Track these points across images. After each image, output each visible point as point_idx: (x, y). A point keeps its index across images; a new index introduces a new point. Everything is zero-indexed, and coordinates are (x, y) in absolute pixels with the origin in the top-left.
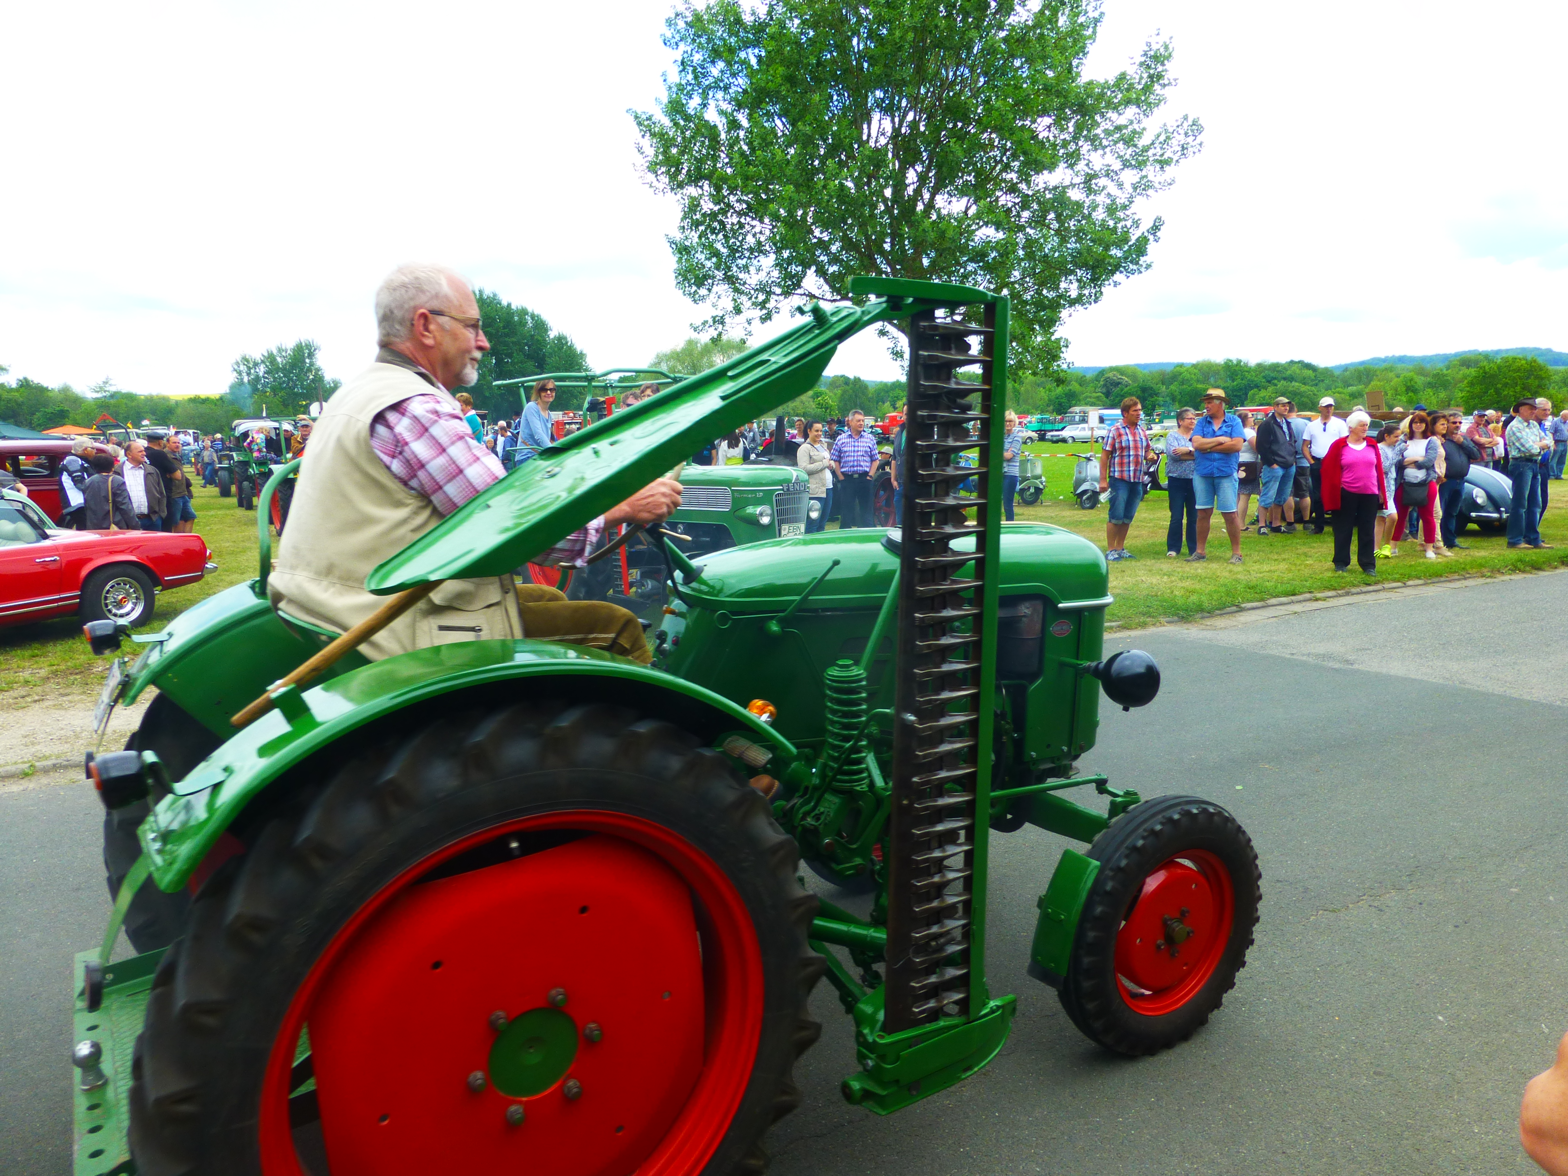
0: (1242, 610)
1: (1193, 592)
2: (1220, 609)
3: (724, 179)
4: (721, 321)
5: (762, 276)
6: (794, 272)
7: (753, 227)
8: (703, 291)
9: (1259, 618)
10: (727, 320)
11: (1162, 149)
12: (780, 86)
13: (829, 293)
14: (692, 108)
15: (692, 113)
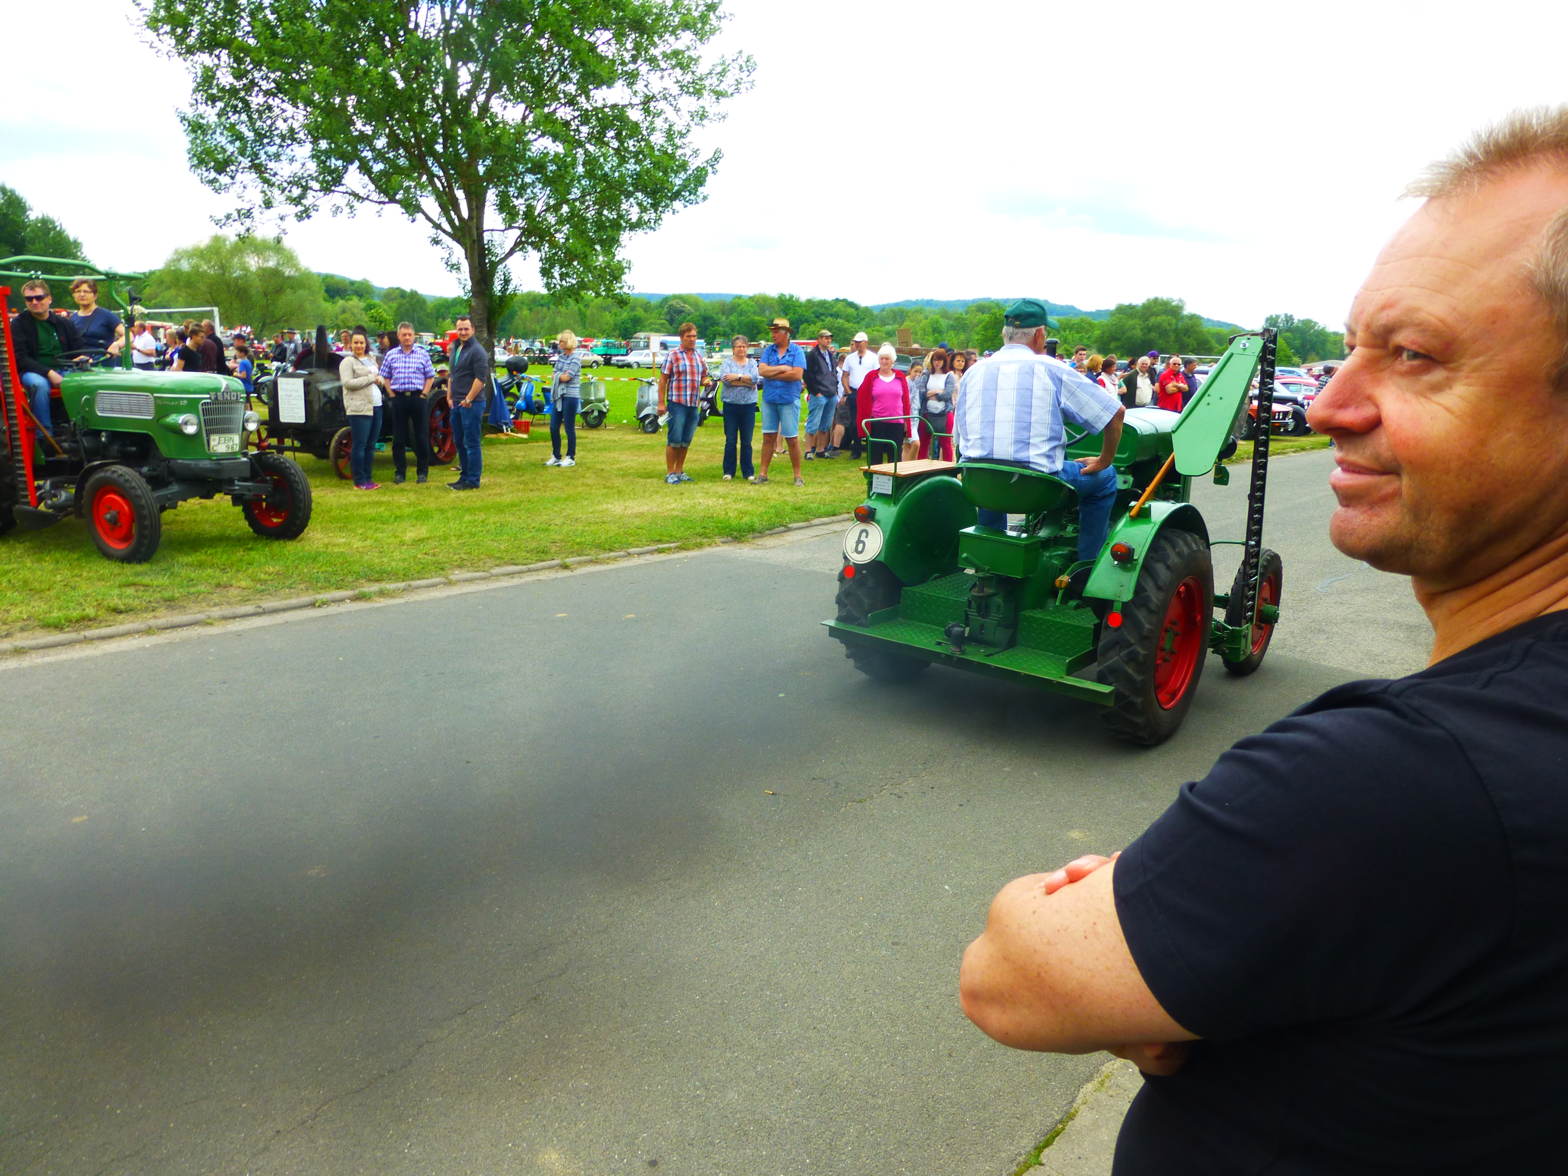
0: (789, 530)
1: (746, 513)
2: (769, 529)
3: (247, 50)
4: (248, 214)
5: (296, 167)
6: (333, 167)
7: (284, 111)
8: (224, 179)
9: (804, 537)
10: (256, 213)
11: (719, 81)
13: (375, 194)
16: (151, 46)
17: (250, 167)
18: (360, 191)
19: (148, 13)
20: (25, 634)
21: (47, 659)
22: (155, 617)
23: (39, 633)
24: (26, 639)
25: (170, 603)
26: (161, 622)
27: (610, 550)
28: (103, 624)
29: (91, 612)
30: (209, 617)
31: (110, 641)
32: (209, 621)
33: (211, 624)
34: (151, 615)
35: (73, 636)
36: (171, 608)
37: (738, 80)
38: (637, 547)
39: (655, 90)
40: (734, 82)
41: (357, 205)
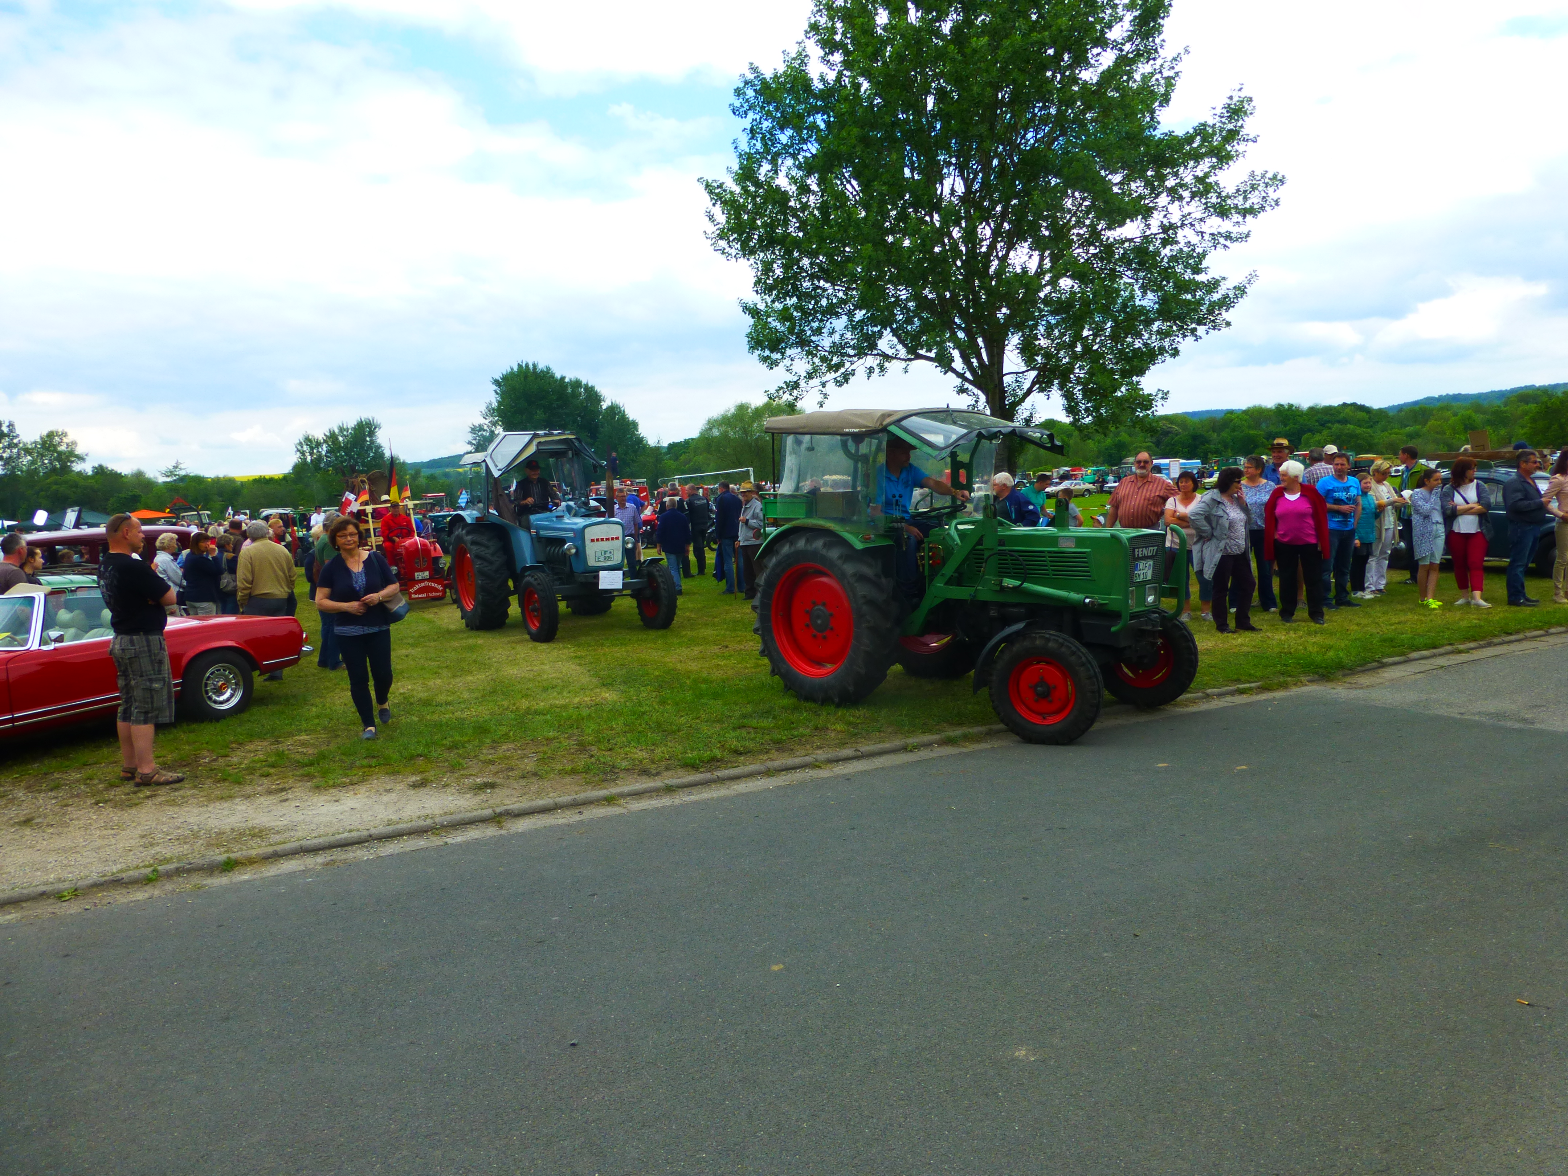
0: (1383, 666)
1: (1330, 648)
2: (1360, 666)
4: (796, 385)
5: (836, 337)
6: (870, 333)
7: (824, 290)
9: (1404, 674)
10: (802, 383)
11: (1245, 199)
12: (854, 147)
13: (902, 352)
14: (763, 174)
15: (763, 179)
16: (723, 253)
17: (797, 343)
18: (890, 352)
19: (721, 226)
20: (670, 773)
21: (694, 798)
22: (771, 759)
23: (681, 772)
24: (672, 777)
25: (780, 746)
26: (777, 763)
28: (730, 765)
29: (718, 753)
30: (817, 761)
31: (738, 781)
32: (817, 764)
33: (819, 767)
34: (765, 757)
35: (708, 776)
36: (780, 750)
37: (1264, 197)
38: (1214, 688)
39: (1175, 218)
40: (1260, 200)
41: (886, 364)
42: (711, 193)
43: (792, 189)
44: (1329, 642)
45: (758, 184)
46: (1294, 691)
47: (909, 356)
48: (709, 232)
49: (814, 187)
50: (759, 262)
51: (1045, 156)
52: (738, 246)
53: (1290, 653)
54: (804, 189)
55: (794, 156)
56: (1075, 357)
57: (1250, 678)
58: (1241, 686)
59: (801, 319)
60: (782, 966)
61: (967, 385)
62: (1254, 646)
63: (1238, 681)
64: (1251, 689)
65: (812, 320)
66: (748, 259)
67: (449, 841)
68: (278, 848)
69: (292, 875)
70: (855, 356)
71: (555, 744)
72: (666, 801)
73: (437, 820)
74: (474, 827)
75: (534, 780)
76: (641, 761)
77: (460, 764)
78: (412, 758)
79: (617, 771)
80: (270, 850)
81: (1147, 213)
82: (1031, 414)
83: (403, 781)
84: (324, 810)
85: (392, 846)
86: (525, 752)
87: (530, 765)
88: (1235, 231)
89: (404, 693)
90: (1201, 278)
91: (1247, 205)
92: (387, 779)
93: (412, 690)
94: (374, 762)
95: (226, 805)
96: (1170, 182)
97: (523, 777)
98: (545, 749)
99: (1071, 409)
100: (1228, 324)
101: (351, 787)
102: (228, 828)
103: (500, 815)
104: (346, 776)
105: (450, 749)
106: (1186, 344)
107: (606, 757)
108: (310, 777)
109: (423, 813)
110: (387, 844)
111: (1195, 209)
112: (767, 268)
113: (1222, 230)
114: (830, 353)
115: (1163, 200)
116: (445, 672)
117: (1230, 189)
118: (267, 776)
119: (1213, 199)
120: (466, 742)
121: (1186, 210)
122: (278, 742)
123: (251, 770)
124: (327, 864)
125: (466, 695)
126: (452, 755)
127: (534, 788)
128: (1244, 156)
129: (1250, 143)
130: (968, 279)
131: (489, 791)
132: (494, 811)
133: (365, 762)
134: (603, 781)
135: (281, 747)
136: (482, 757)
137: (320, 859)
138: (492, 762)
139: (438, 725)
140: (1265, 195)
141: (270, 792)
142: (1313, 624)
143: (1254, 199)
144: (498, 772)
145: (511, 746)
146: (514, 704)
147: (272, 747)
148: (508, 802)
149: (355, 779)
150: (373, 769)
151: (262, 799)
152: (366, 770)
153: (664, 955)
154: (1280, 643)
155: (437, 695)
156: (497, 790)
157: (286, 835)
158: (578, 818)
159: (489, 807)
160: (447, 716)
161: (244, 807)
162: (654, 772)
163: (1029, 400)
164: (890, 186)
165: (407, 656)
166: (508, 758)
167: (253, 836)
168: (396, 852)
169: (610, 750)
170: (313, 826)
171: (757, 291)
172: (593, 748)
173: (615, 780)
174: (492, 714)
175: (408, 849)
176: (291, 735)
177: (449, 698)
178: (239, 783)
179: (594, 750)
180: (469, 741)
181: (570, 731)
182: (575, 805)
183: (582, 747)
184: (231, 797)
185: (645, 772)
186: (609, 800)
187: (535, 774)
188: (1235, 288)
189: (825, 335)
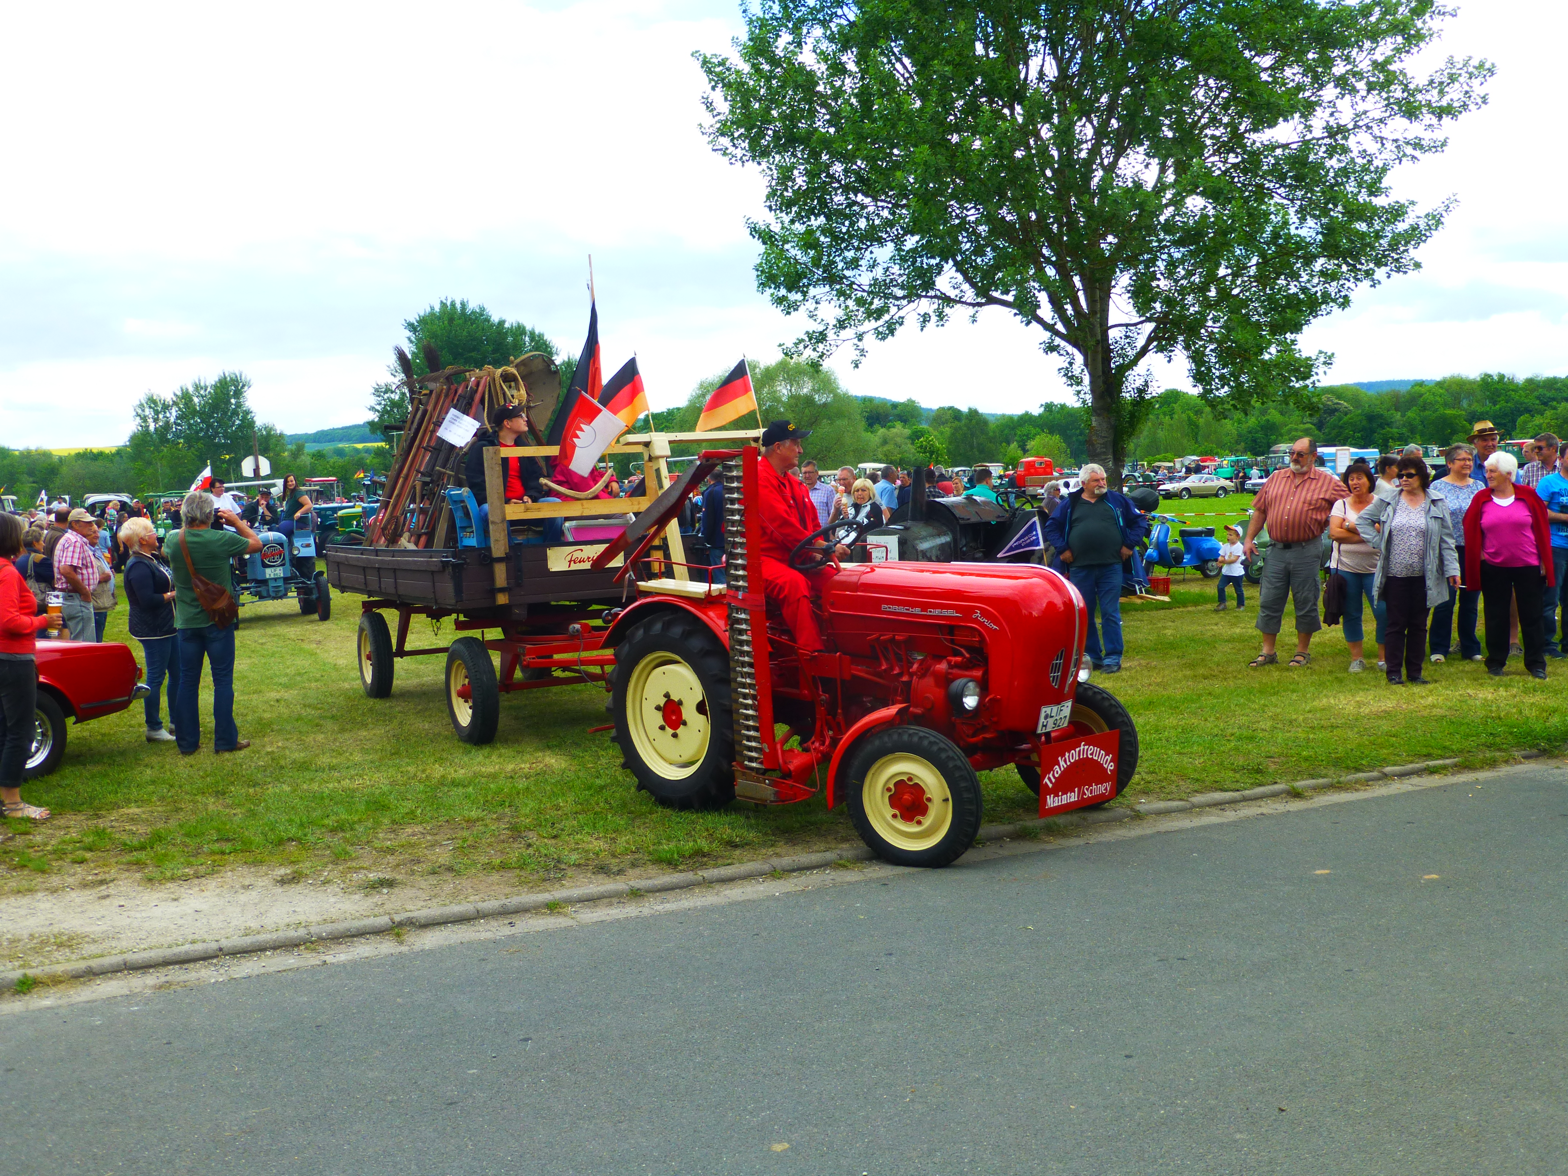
4: (821, 337)
8: (795, 296)
11: (1442, 93)
12: (907, 13)
13: (970, 294)
14: (781, 49)
15: (782, 54)
16: (725, 154)
17: (824, 279)
18: (952, 294)
19: (721, 117)
20: (637, 871)
21: (670, 906)
22: (778, 855)
23: (652, 870)
24: (640, 877)
25: (790, 836)
26: (786, 861)
27: (1358, 770)
28: (720, 862)
29: (704, 845)
30: (841, 858)
31: (731, 885)
32: (842, 862)
33: (844, 866)
34: (770, 851)
36: (791, 842)
37: (1467, 92)
38: (1395, 765)
39: (1346, 118)
40: (1461, 95)
41: (947, 310)
42: (709, 72)
43: (821, 69)
44: (1552, 703)
45: (774, 61)
46: (1504, 771)
47: (979, 300)
48: (706, 125)
49: (852, 67)
50: (773, 167)
51: (1168, 29)
52: (746, 145)
53: (1500, 718)
54: (838, 69)
55: (824, 24)
56: (1208, 305)
57: (1446, 751)
58: (1431, 763)
59: (830, 246)
60: (787, 1145)
61: (1058, 341)
62: (1450, 708)
63: (1429, 756)
64: (1444, 768)
65: (846, 248)
66: (759, 163)
67: (329, 959)
68: (94, 963)
69: (111, 1001)
70: (904, 298)
71: (479, 827)
72: (631, 910)
73: (314, 929)
74: (363, 941)
75: (449, 876)
76: (597, 854)
77: (346, 853)
78: (281, 842)
79: (563, 866)
80: (82, 965)
81: (1308, 109)
82: (1146, 382)
83: (267, 874)
84: (157, 912)
85: (250, 964)
86: (437, 837)
87: (443, 856)
88: (1427, 137)
89: (273, 752)
90: (1380, 201)
91: (1444, 103)
92: (245, 870)
93: (284, 748)
94: (228, 847)
95: (24, 901)
96: (1340, 69)
97: (434, 873)
98: (466, 834)
99: (1200, 377)
100: (1418, 265)
101: (196, 881)
102: (25, 934)
103: (400, 924)
104: (189, 865)
105: (333, 831)
106: (1360, 291)
107: (550, 847)
108: (139, 865)
109: (294, 919)
110: (243, 961)
111: (1374, 106)
112: (785, 176)
113: (1410, 136)
114: (869, 293)
115: (1330, 92)
116: (329, 725)
117: (1420, 80)
118: (82, 862)
119: (1398, 92)
120: (355, 823)
121: (1361, 107)
122: (99, 817)
123: (59, 854)
124: (160, 987)
125: (357, 757)
126: (335, 840)
127: (448, 888)
128: (1439, 37)
129: (1448, 18)
130: (1061, 195)
131: (385, 891)
132: (391, 919)
133: (216, 847)
134: (544, 880)
135: (101, 823)
136: (377, 844)
137: (151, 979)
138: (391, 851)
139: (318, 798)
140: (1468, 89)
141: (84, 885)
142: (1531, 678)
143: (1454, 94)
144: (398, 865)
145: (419, 829)
146: (424, 771)
147: (89, 823)
148: (412, 908)
149: (202, 870)
150: (226, 857)
151: (73, 894)
152: (217, 857)
153: (623, 1126)
154: (1486, 703)
155: (317, 755)
156: (396, 890)
157: (104, 945)
158: (507, 931)
159: (385, 913)
160: (331, 786)
161: (48, 905)
162: (615, 869)
163: (1143, 363)
164: (955, 66)
165: (278, 701)
166: (413, 846)
167: (60, 945)
168: (256, 972)
169: (555, 837)
170: (143, 935)
171: (770, 208)
172: (531, 834)
173: (560, 879)
174: (393, 783)
175: (271, 970)
176: (116, 806)
177: (334, 761)
178: (43, 872)
179: (533, 837)
180: (360, 821)
181: (500, 810)
182: (504, 913)
183: (516, 833)
184: (31, 891)
185: (603, 870)
186: (552, 907)
187: (450, 869)
188: (1427, 215)
189: (864, 268)
